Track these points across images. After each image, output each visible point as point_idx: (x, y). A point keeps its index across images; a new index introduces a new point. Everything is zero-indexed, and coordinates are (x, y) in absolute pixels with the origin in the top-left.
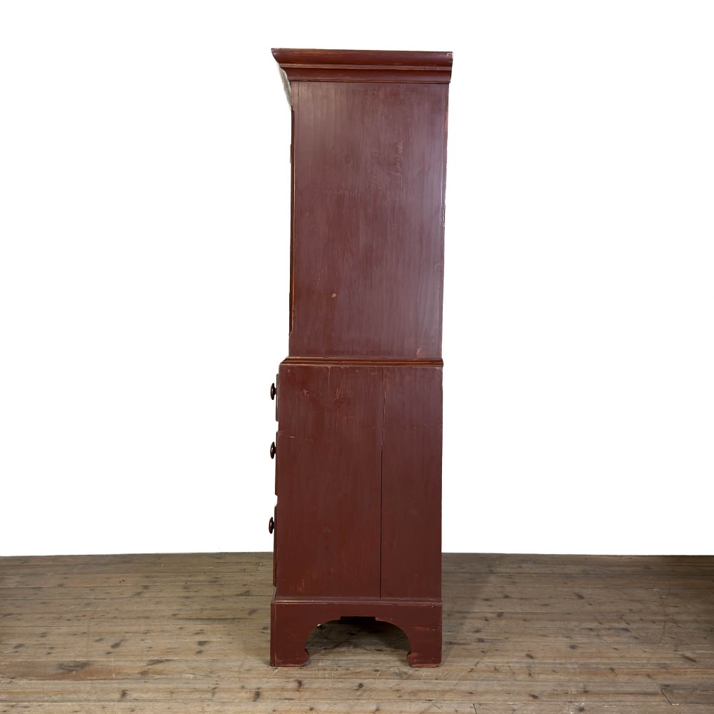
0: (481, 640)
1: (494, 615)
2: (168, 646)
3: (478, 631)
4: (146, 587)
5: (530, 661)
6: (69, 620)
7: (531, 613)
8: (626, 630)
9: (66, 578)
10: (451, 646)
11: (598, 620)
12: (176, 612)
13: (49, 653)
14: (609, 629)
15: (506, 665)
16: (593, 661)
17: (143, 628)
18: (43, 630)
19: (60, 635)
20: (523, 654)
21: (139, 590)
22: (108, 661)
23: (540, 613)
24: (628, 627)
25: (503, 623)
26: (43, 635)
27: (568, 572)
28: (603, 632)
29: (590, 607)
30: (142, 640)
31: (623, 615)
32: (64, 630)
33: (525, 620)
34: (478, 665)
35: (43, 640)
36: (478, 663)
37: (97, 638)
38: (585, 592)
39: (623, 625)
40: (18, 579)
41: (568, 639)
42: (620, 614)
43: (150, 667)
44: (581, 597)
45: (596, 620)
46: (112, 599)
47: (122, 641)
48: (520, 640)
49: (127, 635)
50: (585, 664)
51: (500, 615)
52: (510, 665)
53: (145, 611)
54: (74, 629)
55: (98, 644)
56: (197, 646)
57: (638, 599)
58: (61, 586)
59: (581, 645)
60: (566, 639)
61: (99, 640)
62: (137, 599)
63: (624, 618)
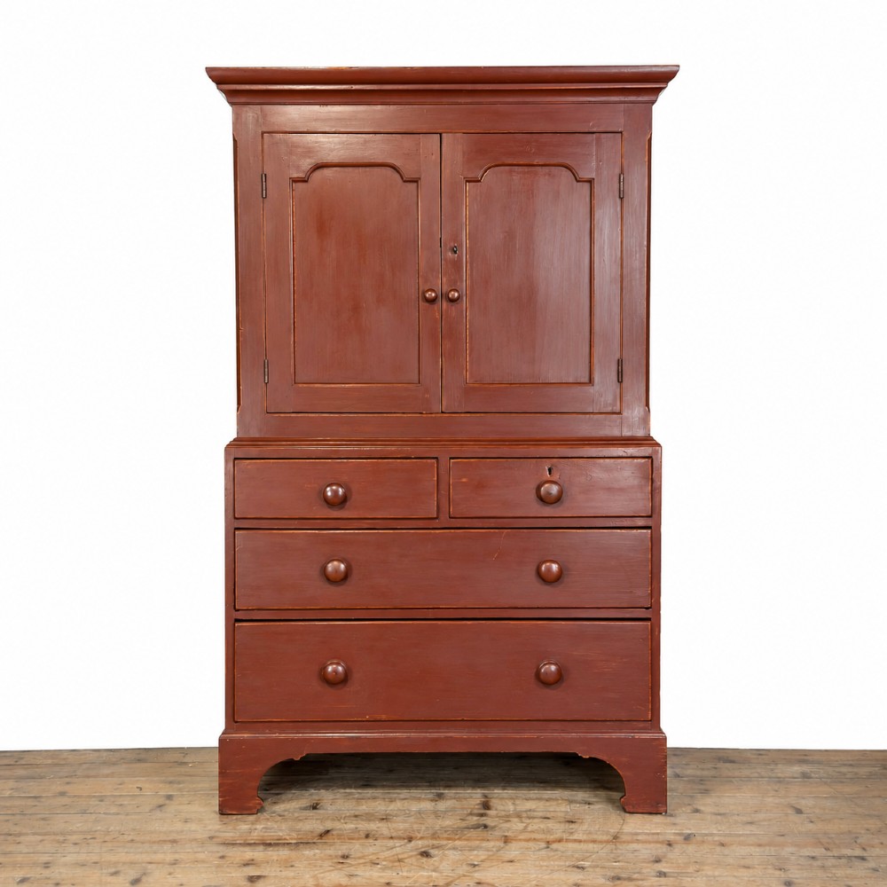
0: (662, 874)
1: (681, 838)
3: (658, 861)
4: (169, 797)
6: (76, 844)
7: (730, 835)
8: (863, 859)
9: (68, 783)
10: (619, 882)
11: (822, 844)
12: (212, 834)
14: (840, 858)
17: (170, 858)
18: (45, 858)
19: (65, 865)
21: (161, 801)
23: (742, 835)
24: (865, 854)
25: (691, 848)
26: (47, 865)
27: (780, 775)
28: (831, 862)
29: (811, 824)
30: (170, 874)
31: (857, 838)
32: (70, 858)
33: (722, 845)
35: (46, 873)
37: (113, 870)
38: (803, 804)
39: (858, 852)
40: (11, 784)
41: (781, 873)
42: (853, 836)
44: (799, 811)
45: (819, 843)
46: (127, 814)
47: (144, 875)
49: (150, 866)
51: (688, 838)
53: (171, 832)
54: (82, 857)
55: (114, 879)
56: (247, 883)
57: (876, 813)
58: (63, 794)
59: (800, 881)
60: (778, 872)
61: (116, 873)
62: (158, 814)
63: (859, 841)
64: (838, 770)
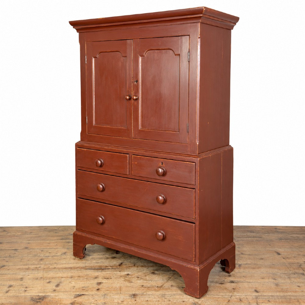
0: (232, 282)
2: (83, 285)
3: (230, 276)
5: (257, 294)
6: (33, 270)
7: (255, 264)
8: (303, 274)
13: (26, 291)
14: (294, 274)
15: (246, 297)
16: (287, 294)
17: (70, 275)
18: (21, 276)
19: (29, 279)
20: (253, 290)
22: (55, 296)
23: (259, 264)
24: (304, 272)
25: (242, 270)
26: (22, 279)
27: (271, 238)
28: (291, 276)
29: (284, 259)
30: (70, 282)
31: (301, 265)
32: (31, 276)
33: (253, 268)
34: (232, 297)
35: (21, 283)
36: (232, 296)
38: (280, 250)
39: (301, 271)
41: (274, 280)
42: (299, 264)
43: (75, 299)
44: (279, 254)
45: (287, 268)
46: (53, 256)
47: (61, 282)
48: (251, 281)
49: (62, 279)
50: (284, 296)
52: (247, 297)
54: (36, 275)
55: (48, 285)
56: (97, 286)
58: (27, 248)
59: (281, 284)
60: (273, 280)
61: (49, 282)
62: (64, 256)
63: (302, 267)
64: (291, 235)
